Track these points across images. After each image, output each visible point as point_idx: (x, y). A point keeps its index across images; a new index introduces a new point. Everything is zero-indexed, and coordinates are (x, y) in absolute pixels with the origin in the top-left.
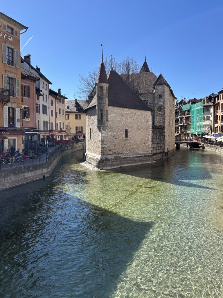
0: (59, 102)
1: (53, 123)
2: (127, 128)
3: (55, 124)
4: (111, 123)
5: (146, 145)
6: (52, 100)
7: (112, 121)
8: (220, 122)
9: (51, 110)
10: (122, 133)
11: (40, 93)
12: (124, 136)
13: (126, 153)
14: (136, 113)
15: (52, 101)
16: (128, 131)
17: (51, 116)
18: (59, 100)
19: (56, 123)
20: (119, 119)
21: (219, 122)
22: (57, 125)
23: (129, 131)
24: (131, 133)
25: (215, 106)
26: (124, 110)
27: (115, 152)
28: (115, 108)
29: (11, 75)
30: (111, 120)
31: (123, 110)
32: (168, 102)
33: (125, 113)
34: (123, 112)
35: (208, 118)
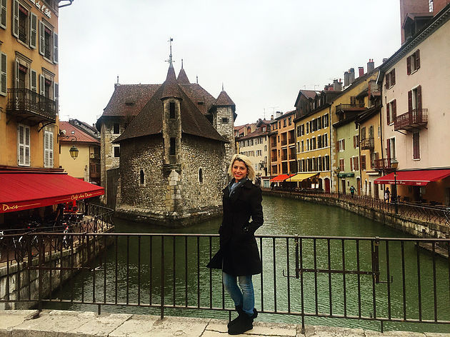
8: (281, 158)
10: (196, 175)
12: (199, 180)
16: (203, 172)
24: (205, 175)
25: (271, 137)
29: (48, 77)
35: (259, 152)
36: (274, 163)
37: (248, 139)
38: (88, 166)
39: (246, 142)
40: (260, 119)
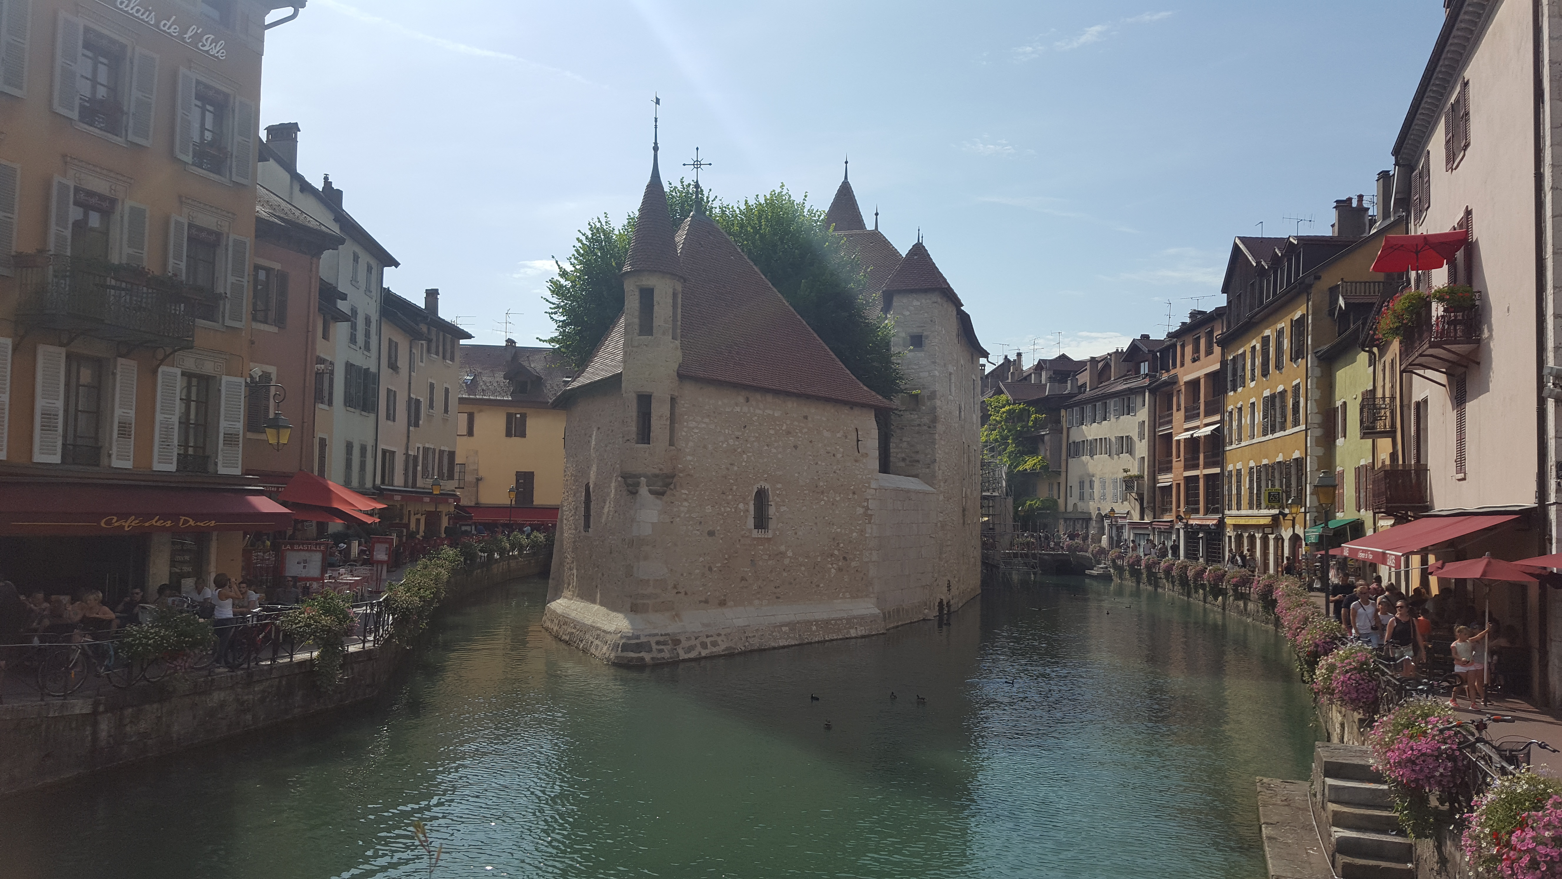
0: (429, 351)
1: (394, 452)
2: (764, 484)
3: (404, 457)
4: (689, 458)
5: (853, 564)
6: (396, 344)
7: (693, 448)
8: (1182, 463)
9: (389, 390)
11: (335, 304)
12: (751, 522)
13: (757, 603)
14: (806, 417)
15: (393, 346)
16: (771, 498)
17: (388, 418)
18: (429, 341)
19: (410, 453)
20: (726, 441)
21: (1178, 464)
22: (411, 462)
23: (773, 499)
24: (783, 509)
25: (1158, 393)
26: (751, 400)
28: (711, 392)
29: (206, 221)
30: (691, 444)
31: (747, 400)
32: (951, 369)
33: (759, 412)
34: (745, 410)
35: (1125, 445)
36: (1165, 480)
37: (1093, 401)
39: (1088, 409)
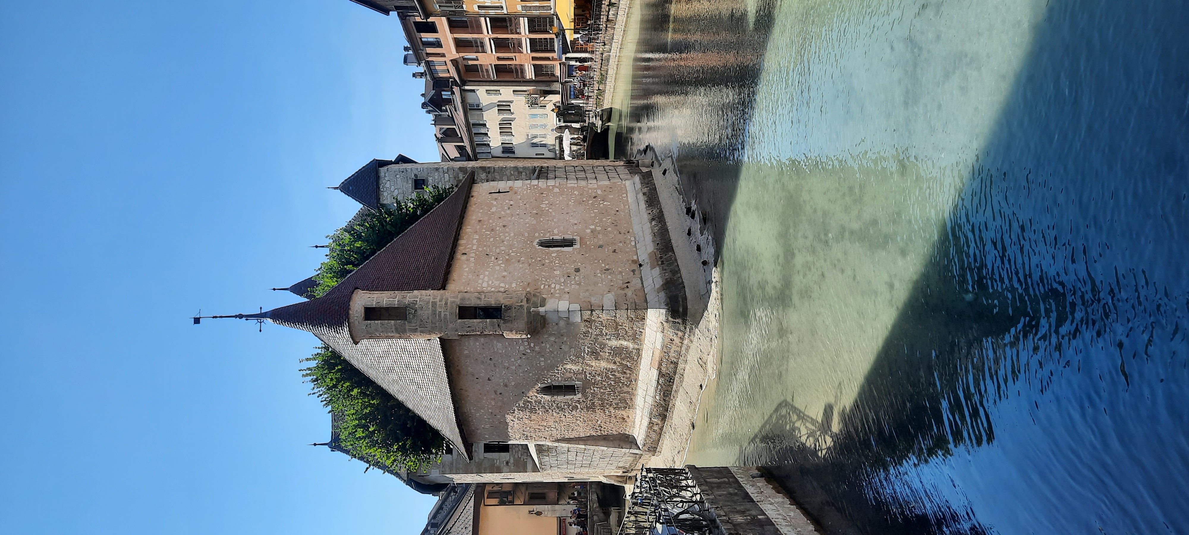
2: (535, 243)
4: (514, 285)
5: (599, 192)
7: (505, 283)
8: (517, 55)
10: (554, 255)
12: (568, 249)
13: (633, 243)
14: (480, 221)
16: (547, 239)
20: (499, 265)
21: (518, 59)
23: (548, 237)
24: (556, 231)
25: (465, 79)
26: (464, 252)
27: (633, 271)
28: (455, 275)
30: (502, 285)
31: (465, 254)
33: (475, 247)
34: (473, 255)
36: (530, 74)
38: (531, 508)
40: (424, 105)
